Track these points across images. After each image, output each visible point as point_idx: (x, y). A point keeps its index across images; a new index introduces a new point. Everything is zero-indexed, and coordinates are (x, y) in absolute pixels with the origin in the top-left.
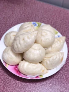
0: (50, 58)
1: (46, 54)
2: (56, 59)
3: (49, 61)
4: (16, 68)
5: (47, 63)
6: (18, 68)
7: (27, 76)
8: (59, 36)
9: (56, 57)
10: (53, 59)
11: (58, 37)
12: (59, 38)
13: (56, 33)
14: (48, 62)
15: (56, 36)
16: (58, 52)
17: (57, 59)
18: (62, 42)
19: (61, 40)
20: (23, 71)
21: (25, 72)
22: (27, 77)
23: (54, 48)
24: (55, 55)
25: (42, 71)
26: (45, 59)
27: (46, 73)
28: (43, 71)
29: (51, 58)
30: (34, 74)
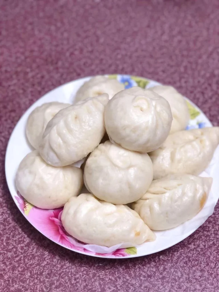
0: (164, 193)
1: (154, 180)
2: (181, 197)
3: (160, 203)
4: (56, 220)
5: (151, 208)
6: (60, 220)
7: (85, 246)
8: (200, 125)
9: (184, 194)
10: (171, 199)
11: (197, 127)
12: (199, 132)
13: (194, 115)
14: (156, 206)
15: (193, 123)
16: (192, 178)
17: (186, 199)
18: (207, 143)
19: (204, 138)
20: (75, 229)
21: (81, 232)
22: (85, 250)
23: (179, 161)
24: (179, 185)
25: (132, 235)
26: (148, 195)
27: (147, 241)
28: (138, 234)
29: (167, 195)
30: (107, 242)
